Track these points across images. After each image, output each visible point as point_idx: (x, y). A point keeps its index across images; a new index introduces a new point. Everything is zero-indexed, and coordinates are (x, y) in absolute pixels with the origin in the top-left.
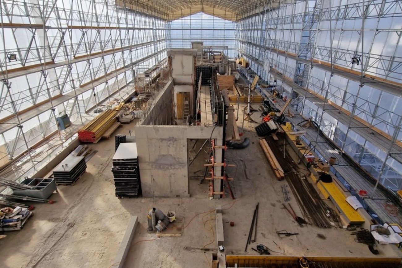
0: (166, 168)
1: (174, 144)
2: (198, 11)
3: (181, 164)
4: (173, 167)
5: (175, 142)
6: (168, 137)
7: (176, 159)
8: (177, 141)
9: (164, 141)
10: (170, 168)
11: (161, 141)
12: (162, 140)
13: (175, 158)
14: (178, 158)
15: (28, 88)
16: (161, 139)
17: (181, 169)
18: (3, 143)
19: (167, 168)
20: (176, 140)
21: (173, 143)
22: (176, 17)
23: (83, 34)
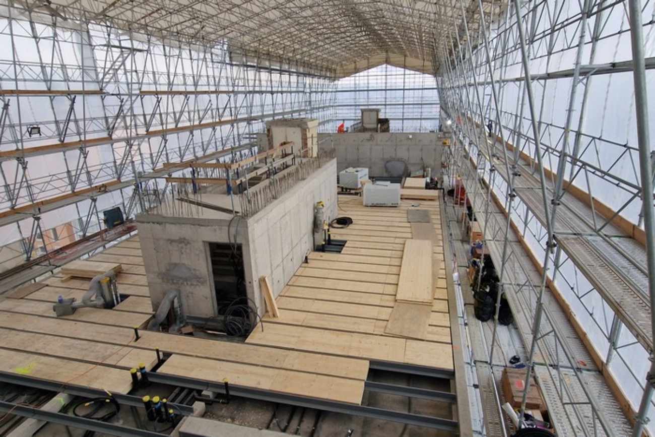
0: (180, 283)
1: (186, 249)
2: (380, 62)
3: (199, 280)
4: (189, 283)
5: (188, 245)
6: (178, 238)
7: (193, 271)
8: (190, 243)
9: (174, 243)
10: (185, 283)
11: (171, 243)
12: (171, 241)
13: (190, 269)
14: (195, 270)
15: (66, 170)
16: (169, 240)
17: (199, 286)
18: (19, 238)
19: (182, 284)
20: (188, 243)
21: (185, 247)
22: (347, 73)
23: (158, 101)
